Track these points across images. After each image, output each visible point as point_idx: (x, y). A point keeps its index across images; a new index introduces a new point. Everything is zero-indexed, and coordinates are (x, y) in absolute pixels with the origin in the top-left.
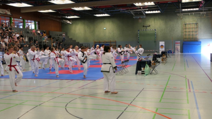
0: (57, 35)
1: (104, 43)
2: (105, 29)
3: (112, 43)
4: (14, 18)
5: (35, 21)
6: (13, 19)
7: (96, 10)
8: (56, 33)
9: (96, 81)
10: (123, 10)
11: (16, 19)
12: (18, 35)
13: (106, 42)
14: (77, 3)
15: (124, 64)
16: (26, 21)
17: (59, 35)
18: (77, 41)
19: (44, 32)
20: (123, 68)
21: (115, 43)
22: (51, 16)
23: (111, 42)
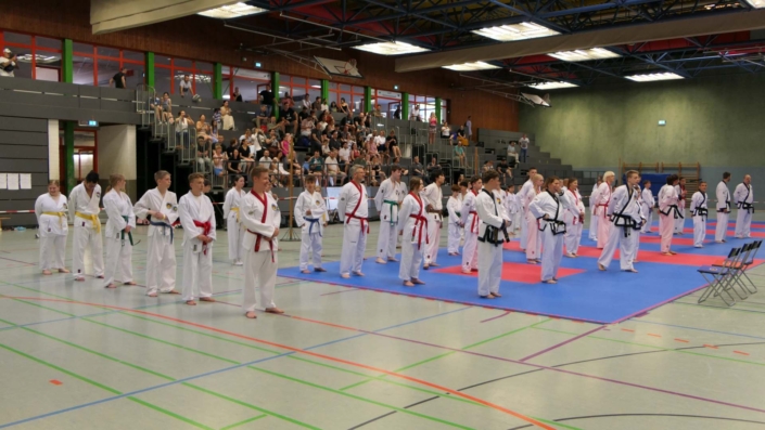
0: (503, 142)
1: (656, 169)
2: (661, 122)
3: (684, 172)
4: (376, 89)
5: (436, 98)
6: (372, 91)
7: (632, 59)
8: (498, 135)
10: (735, 58)
11: (381, 93)
12: (381, 140)
13: (664, 169)
14: (567, 36)
15: (739, 261)
16: (411, 98)
17: (507, 140)
18: (564, 163)
19: (460, 131)
20: (733, 276)
21: (695, 173)
22: (486, 83)
23: (680, 169)
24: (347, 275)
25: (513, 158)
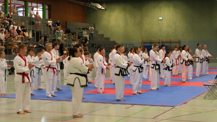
0: (79, 29)
2: (160, 18)
3: (173, 44)
5: (43, 4)
8: (76, 25)
9: (176, 107)
11: (13, 1)
16: (29, 4)
17: (81, 28)
18: (111, 40)
19: (57, 23)
21: (178, 44)
23: (171, 42)
24: (50, 95)
25: (86, 37)
